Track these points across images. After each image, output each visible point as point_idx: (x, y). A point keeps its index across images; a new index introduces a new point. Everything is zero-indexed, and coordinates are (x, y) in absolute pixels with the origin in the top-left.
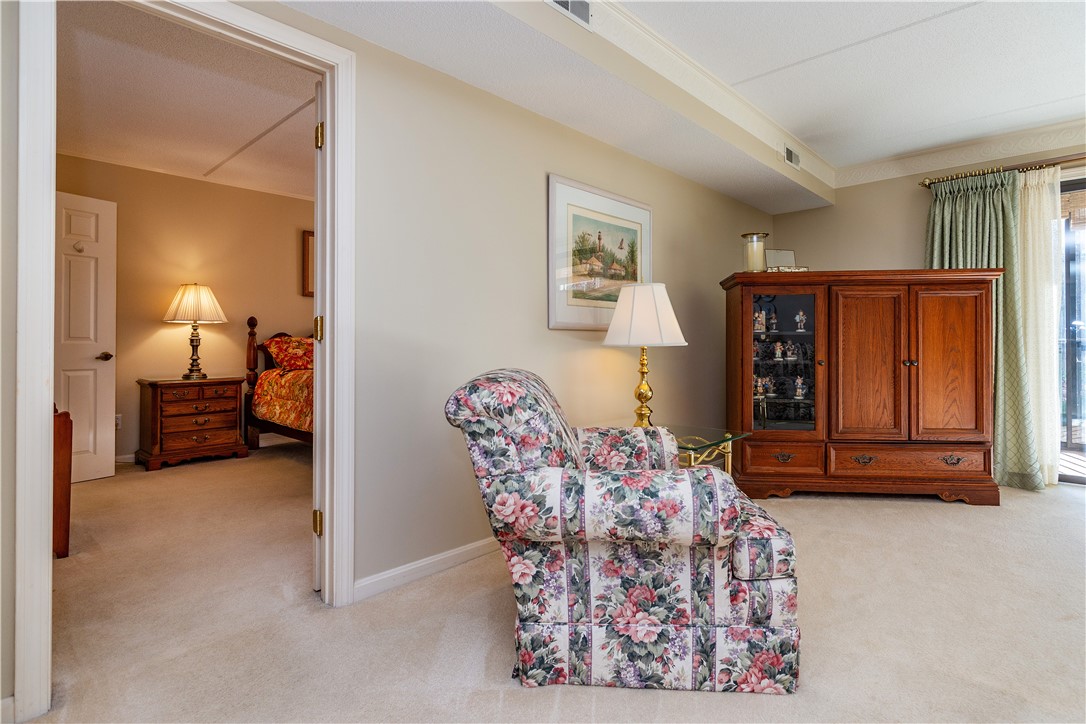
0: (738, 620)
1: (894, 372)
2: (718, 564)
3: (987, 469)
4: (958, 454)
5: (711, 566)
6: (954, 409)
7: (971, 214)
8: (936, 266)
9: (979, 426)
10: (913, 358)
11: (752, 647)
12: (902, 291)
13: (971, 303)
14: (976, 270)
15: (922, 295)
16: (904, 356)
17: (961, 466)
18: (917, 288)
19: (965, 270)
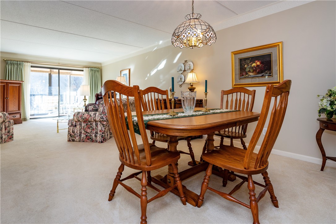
0: (6, 133)
1: (3, 100)
2: (3, 125)
3: (20, 117)
4: (15, 115)
5: (2, 126)
6: (15, 107)
7: (15, 68)
8: (7, 79)
9: (19, 109)
10: (7, 97)
11: (8, 136)
12: (5, 84)
13: (18, 87)
14: (16, 81)
15: (9, 85)
16: (5, 97)
17: (16, 117)
18: (8, 83)
19: (14, 80)
